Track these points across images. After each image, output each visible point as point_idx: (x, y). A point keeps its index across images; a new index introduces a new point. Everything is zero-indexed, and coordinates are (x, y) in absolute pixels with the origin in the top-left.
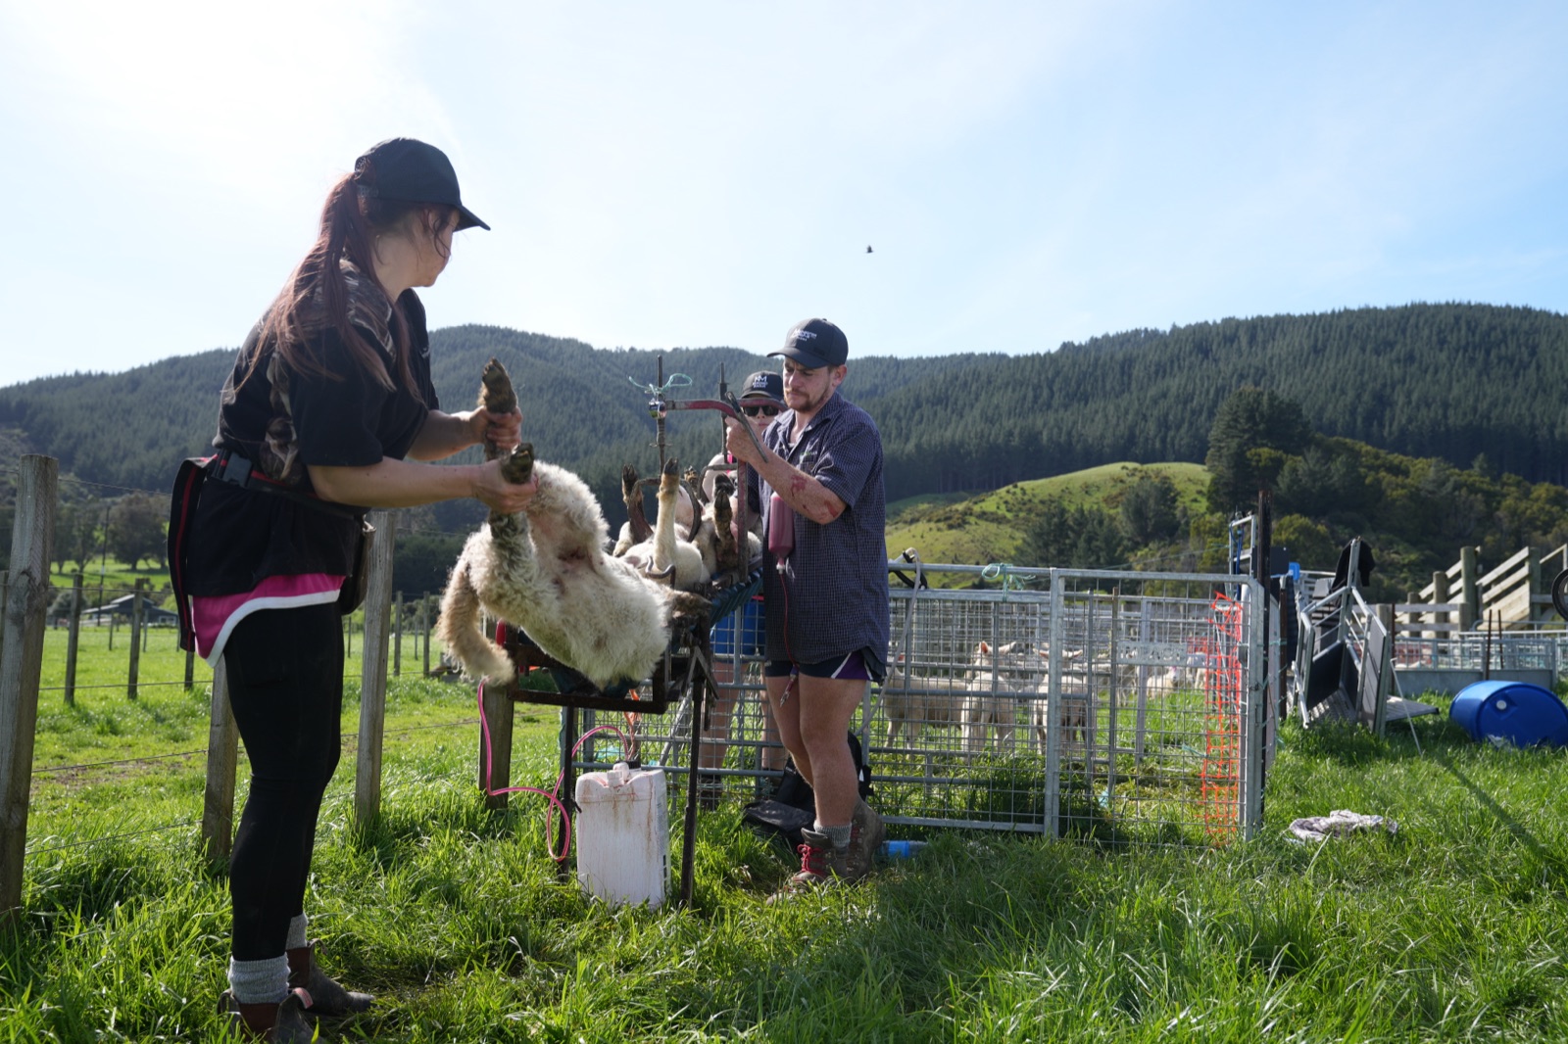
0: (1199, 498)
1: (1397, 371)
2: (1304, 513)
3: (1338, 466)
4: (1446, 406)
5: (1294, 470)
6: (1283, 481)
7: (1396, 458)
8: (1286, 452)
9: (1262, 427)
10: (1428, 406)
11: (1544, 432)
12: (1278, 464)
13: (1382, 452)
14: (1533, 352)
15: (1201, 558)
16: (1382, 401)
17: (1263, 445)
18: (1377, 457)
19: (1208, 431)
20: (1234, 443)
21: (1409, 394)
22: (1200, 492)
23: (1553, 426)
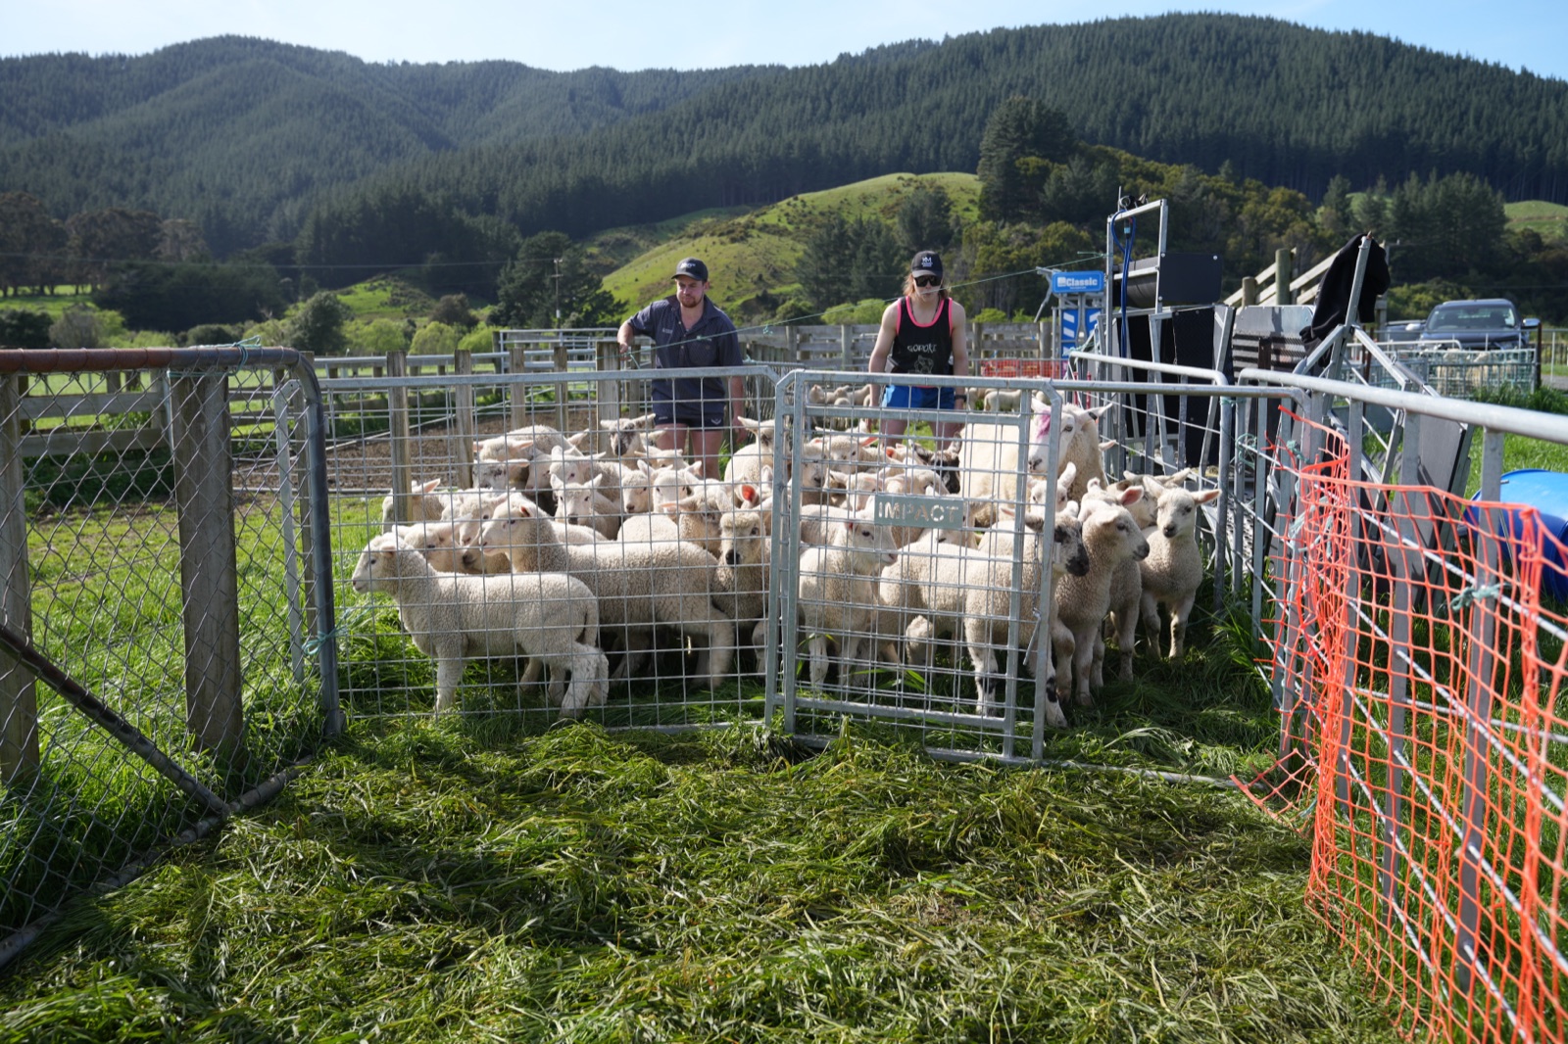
0: (971, 207)
1: (1153, 81)
2: (1069, 220)
3: (1099, 173)
4: (1196, 114)
5: (1060, 179)
6: (1050, 188)
7: (1152, 165)
8: (1053, 160)
9: (1030, 136)
10: (1180, 114)
11: (1280, 139)
12: (1044, 172)
13: (1140, 160)
14: (1274, 62)
15: (973, 265)
16: (1139, 110)
17: (1031, 154)
18: (1135, 164)
19: (980, 139)
20: (1004, 152)
21: (1164, 102)
22: (972, 201)
23: (1288, 134)
